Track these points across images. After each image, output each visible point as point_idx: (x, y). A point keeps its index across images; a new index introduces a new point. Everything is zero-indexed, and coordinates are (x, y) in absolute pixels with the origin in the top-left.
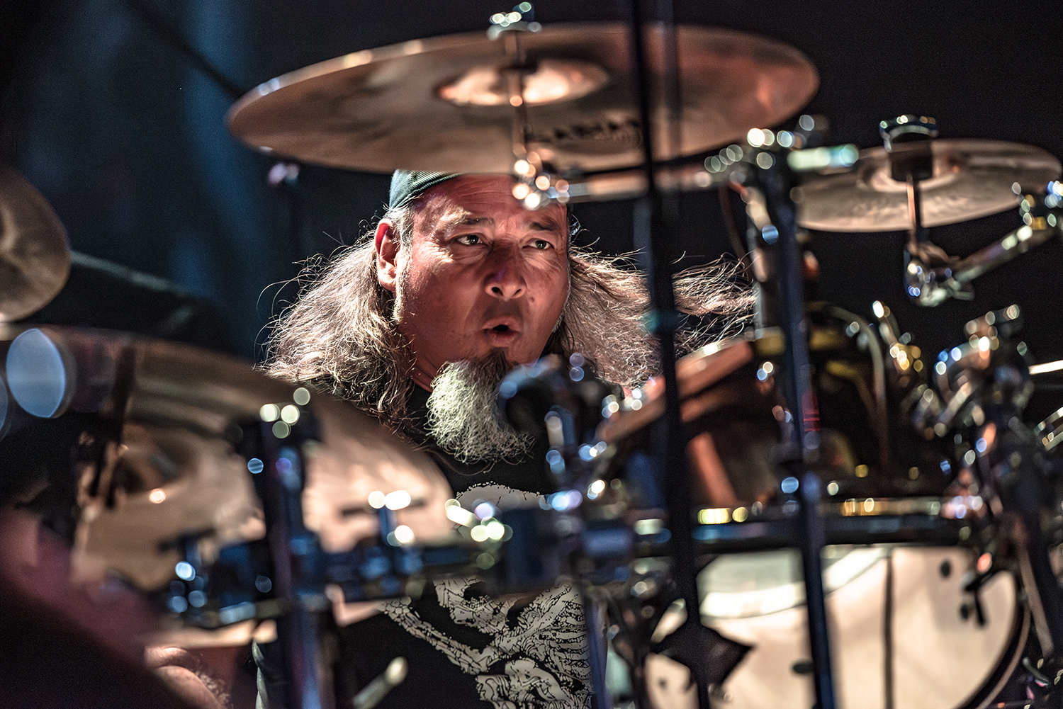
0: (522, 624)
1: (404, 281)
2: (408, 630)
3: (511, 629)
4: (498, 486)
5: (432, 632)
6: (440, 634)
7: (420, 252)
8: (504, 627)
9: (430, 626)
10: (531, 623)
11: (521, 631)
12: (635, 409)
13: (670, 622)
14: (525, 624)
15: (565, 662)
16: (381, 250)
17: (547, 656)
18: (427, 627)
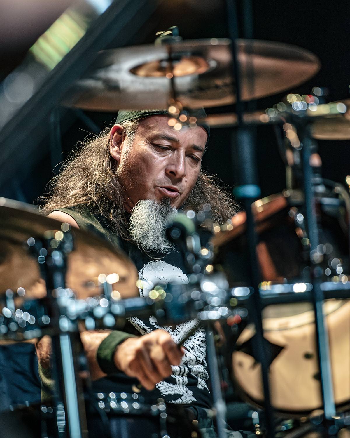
0: (178, 328)
1: (126, 157)
2: (132, 324)
3: (173, 331)
4: (162, 262)
5: (144, 326)
6: (147, 327)
7: (137, 145)
8: (169, 330)
9: (142, 323)
10: (182, 328)
11: (178, 333)
12: (229, 230)
13: (247, 334)
14: (179, 329)
15: (199, 351)
16: (113, 139)
17: (193, 346)
18: (142, 324)
